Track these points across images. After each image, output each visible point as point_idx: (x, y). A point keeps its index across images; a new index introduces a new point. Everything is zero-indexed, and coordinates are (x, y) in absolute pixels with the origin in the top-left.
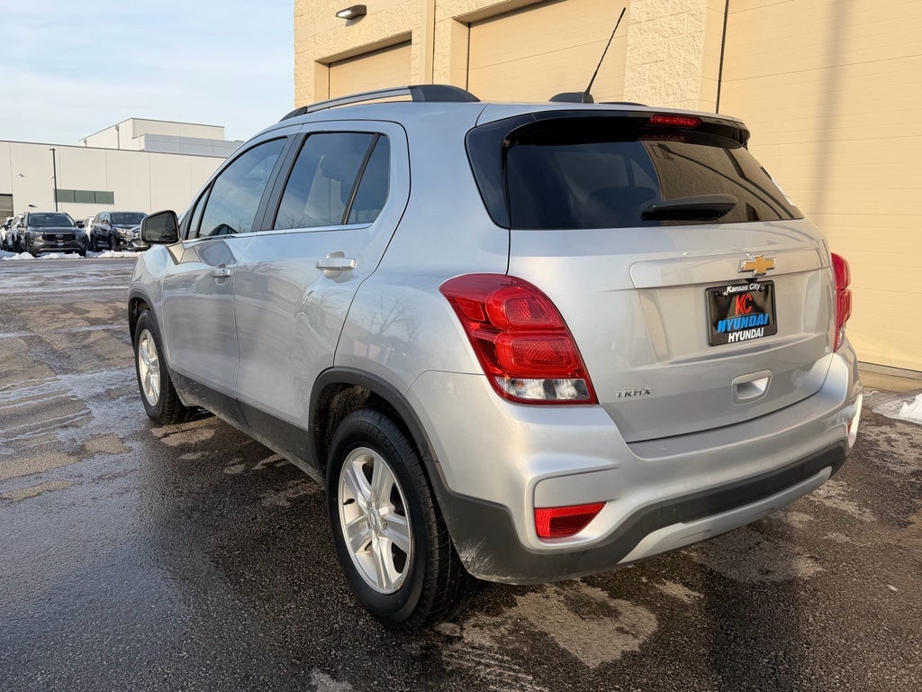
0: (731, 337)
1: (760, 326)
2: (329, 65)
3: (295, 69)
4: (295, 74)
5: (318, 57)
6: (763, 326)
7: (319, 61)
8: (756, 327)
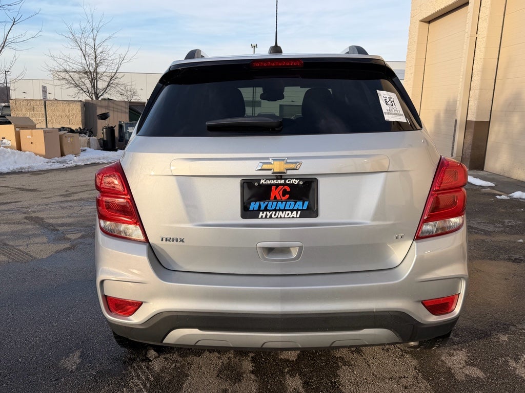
0: (261, 214)
1: (297, 210)
2: (429, 22)
3: (410, 27)
4: (409, 30)
5: (421, 18)
6: (300, 210)
7: (421, 21)
8: (292, 211)
